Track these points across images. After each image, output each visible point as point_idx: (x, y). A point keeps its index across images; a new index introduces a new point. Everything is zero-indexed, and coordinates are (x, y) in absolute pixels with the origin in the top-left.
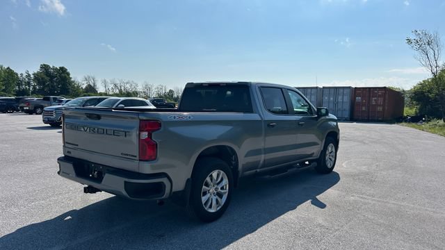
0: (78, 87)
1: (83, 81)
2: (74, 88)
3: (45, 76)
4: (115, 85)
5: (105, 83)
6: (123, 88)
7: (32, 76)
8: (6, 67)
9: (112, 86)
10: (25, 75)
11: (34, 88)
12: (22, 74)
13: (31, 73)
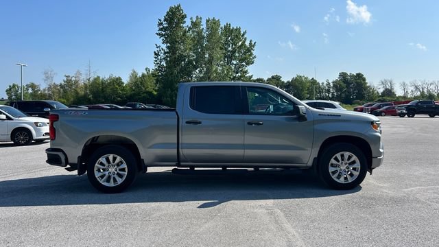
0: (373, 91)
1: (379, 85)
2: (370, 92)
3: (342, 83)
4: (417, 88)
5: (404, 85)
6: (425, 90)
7: (332, 85)
8: (311, 78)
9: (413, 88)
10: (325, 83)
11: (333, 94)
12: (323, 83)
13: (330, 81)
